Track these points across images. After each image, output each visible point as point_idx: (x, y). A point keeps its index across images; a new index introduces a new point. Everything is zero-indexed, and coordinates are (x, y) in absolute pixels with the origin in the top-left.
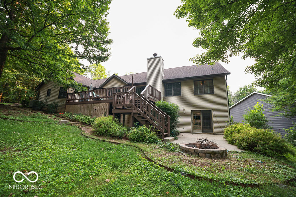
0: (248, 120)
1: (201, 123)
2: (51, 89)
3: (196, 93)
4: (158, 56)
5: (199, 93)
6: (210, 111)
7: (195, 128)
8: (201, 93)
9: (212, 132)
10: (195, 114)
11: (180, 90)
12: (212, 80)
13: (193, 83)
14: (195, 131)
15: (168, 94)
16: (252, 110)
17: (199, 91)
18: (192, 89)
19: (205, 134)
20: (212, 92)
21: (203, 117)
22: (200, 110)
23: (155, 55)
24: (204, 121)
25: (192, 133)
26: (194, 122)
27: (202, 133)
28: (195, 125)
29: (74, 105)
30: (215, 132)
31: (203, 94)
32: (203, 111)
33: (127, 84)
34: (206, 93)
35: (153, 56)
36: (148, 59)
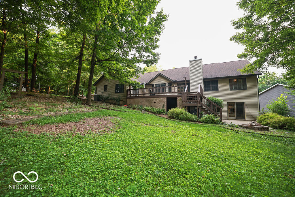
0: (271, 110)
1: (235, 112)
2: (107, 85)
3: (231, 89)
4: (197, 59)
5: (233, 89)
6: (243, 103)
7: (230, 116)
8: (236, 89)
9: (244, 118)
10: (231, 105)
11: (217, 87)
12: (245, 78)
13: (229, 81)
14: (230, 118)
15: (207, 89)
16: (276, 101)
17: (233, 87)
18: (227, 86)
19: (238, 120)
20: (245, 88)
21: (237, 108)
22: (235, 102)
23: (195, 57)
24: (237, 111)
25: (227, 119)
26: (229, 111)
27: (235, 120)
28: (230, 113)
29: (134, 99)
30: (246, 118)
31: (237, 90)
32: (236, 103)
33: (172, 81)
34: (240, 89)
35: (194, 59)
36: (190, 61)
